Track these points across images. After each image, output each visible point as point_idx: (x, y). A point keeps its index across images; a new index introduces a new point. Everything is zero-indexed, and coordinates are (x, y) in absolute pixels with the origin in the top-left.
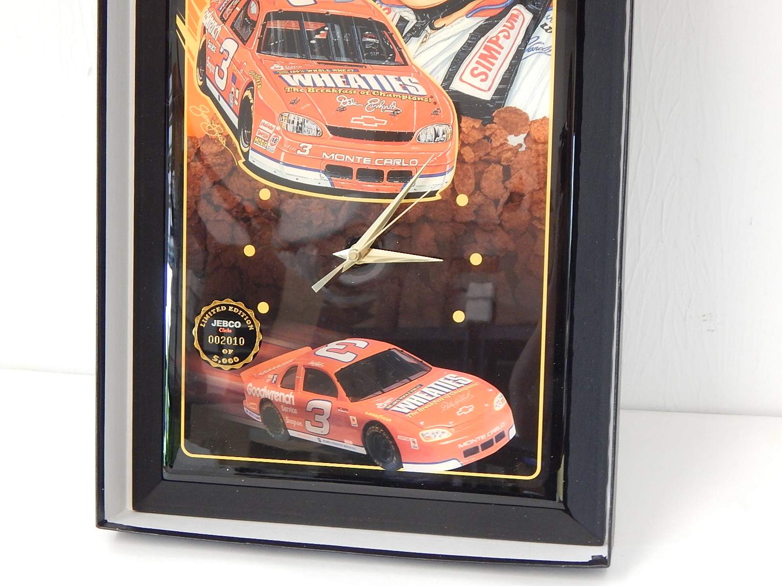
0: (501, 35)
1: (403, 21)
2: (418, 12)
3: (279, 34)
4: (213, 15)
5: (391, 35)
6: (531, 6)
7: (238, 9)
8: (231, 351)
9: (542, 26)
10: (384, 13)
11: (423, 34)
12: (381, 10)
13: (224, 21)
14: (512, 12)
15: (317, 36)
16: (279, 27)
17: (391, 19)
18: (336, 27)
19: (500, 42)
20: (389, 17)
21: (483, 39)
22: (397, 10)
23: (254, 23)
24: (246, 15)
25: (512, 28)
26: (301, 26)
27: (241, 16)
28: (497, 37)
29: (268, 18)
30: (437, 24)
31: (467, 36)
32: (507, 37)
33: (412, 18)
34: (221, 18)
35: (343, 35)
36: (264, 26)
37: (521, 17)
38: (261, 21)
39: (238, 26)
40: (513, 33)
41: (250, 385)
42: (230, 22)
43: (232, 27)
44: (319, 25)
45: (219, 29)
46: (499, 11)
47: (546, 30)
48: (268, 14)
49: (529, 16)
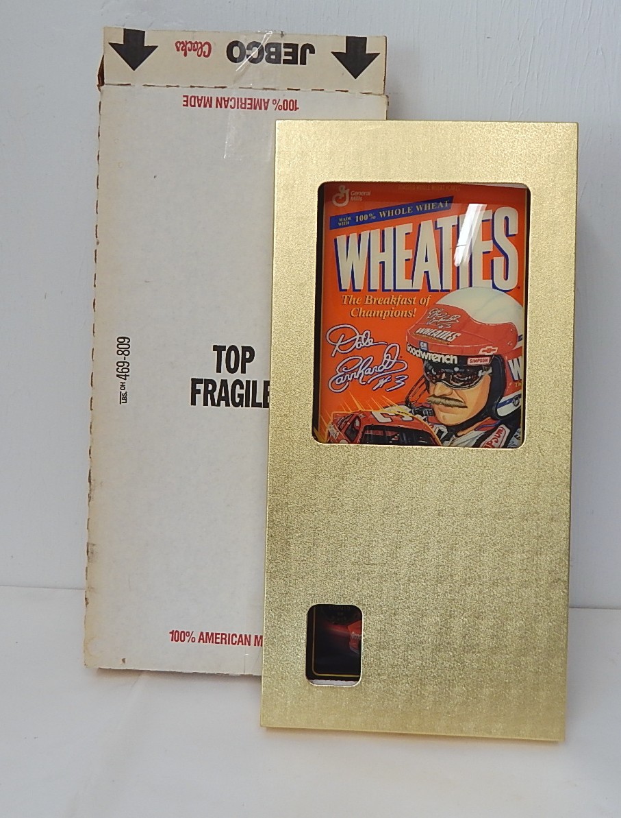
0: (493, 441)
1: (440, 432)
2: (448, 427)
3: (372, 438)
4: (334, 426)
5: (434, 439)
6: (509, 426)
7: (348, 423)
8: (342, 614)
9: (515, 436)
10: (430, 427)
11: (452, 439)
12: (428, 426)
13: (341, 430)
14: (499, 428)
15: (393, 439)
16: (371, 433)
17: (434, 431)
18: (404, 435)
19: (493, 444)
20: (433, 430)
21: (483, 443)
22: (437, 426)
23: (358, 431)
24: (353, 427)
25: (499, 437)
26: (384, 433)
27: (350, 427)
28: (491, 441)
29: (365, 429)
30: (459, 434)
31: (475, 441)
32: (497, 442)
33: (445, 430)
34: (339, 428)
35: (407, 438)
36: (363, 433)
37: (504, 431)
38: (361, 430)
39: (348, 432)
40: (500, 440)
41: (353, 633)
42: (343, 431)
43: (345, 433)
44: (394, 433)
45: (338, 434)
46: (491, 428)
47: (517, 439)
48: (366, 426)
49: (508, 431)
